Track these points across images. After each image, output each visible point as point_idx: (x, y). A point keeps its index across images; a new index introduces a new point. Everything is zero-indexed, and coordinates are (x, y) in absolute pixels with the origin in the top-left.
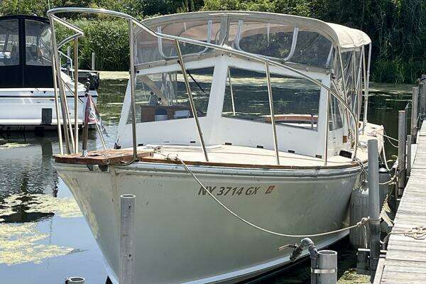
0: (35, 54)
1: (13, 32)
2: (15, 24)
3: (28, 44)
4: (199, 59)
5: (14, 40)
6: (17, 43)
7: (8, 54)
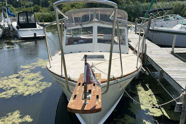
0: (31, 20)
1: (25, 15)
2: (25, 14)
3: (29, 18)
4: (87, 24)
5: (25, 17)
6: (26, 18)
7: (24, 20)
